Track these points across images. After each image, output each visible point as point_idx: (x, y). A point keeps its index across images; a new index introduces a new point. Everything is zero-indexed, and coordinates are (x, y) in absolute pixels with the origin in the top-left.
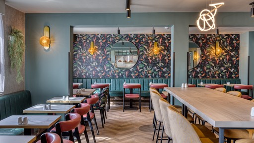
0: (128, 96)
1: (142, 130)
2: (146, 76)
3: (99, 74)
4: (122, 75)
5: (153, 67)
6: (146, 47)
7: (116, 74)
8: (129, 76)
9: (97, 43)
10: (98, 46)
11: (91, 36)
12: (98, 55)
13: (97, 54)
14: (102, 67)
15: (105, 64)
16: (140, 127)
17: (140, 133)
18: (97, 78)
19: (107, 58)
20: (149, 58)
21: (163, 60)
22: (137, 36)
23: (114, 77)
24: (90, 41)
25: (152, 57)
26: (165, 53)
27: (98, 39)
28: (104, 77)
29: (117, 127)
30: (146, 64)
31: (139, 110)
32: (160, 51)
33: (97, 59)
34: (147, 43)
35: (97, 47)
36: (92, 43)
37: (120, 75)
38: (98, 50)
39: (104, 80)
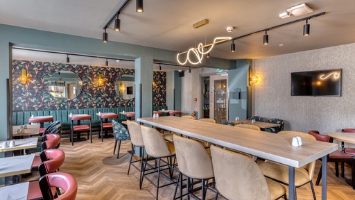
0: (76, 128)
1: (107, 164)
2: (91, 106)
3: (34, 106)
4: (64, 106)
5: (97, 97)
6: (90, 79)
7: (56, 106)
8: (73, 107)
9: (30, 70)
10: (32, 74)
11: (23, 63)
12: (33, 85)
13: (30, 83)
14: (37, 97)
15: (41, 94)
16: (103, 160)
17: (108, 168)
18: (31, 109)
19: (44, 88)
20: (94, 89)
21: (107, 91)
22: (80, 66)
23: (53, 108)
24: (21, 69)
25: (97, 88)
26: (109, 85)
27: (33, 66)
28: (40, 109)
29: (76, 166)
30: (90, 95)
31: (89, 141)
32: (104, 83)
33: (31, 89)
34: (91, 74)
35: (31, 76)
36: (23, 70)
37: (62, 106)
38: (32, 79)
39: (41, 112)
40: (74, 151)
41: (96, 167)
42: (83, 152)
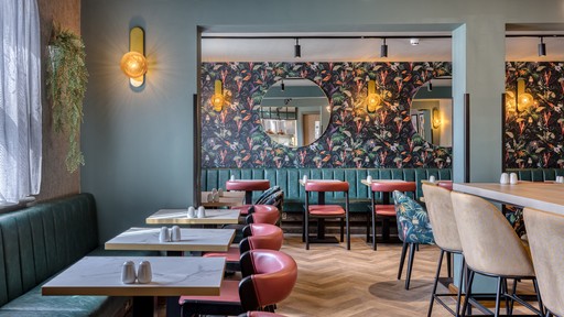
0: (316, 210)
1: (380, 296)
2: (350, 163)
3: (236, 158)
4: (291, 161)
5: (365, 140)
6: (349, 94)
7: (276, 159)
8: (309, 164)
9: (229, 83)
10: (232, 89)
11: (216, 68)
12: (233, 113)
13: (229, 109)
14: (242, 140)
15: (248, 134)
16: (371, 288)
18: (230, 164)
19: (253, 121)
20: (356, 119)
21: (390, 124)
22: (326, 65)
23: (270, 164)
24: (213, 80)
25: (363, 117)
26: (394, 108)
27: (234, 73)
28: (246, 165)
29: (310, 288)
30: (349, 134)
31: (345, 245)
32: (382, 103)
33: (230, 122)
34: (351, 84)
35: (230, 94)
36: (218, 83)
37: (287, 159)
38: (232, 99)
39: (248, 172)
40: (309, 261)
41: (352, 297)
42: (328, 265)
